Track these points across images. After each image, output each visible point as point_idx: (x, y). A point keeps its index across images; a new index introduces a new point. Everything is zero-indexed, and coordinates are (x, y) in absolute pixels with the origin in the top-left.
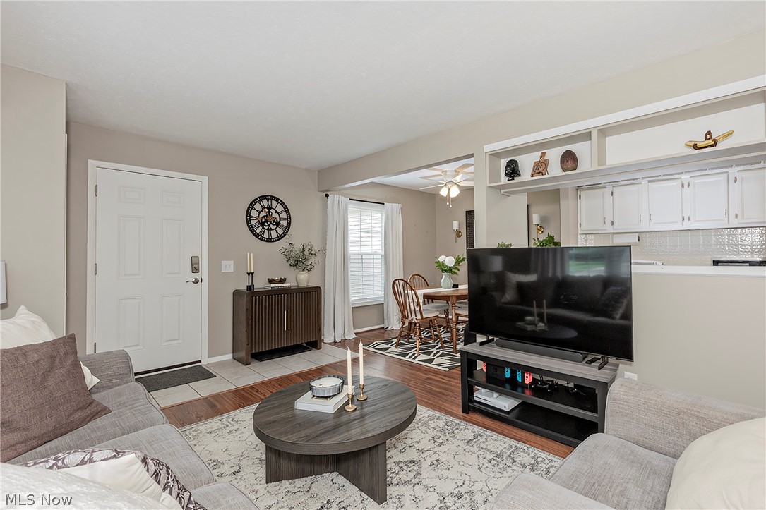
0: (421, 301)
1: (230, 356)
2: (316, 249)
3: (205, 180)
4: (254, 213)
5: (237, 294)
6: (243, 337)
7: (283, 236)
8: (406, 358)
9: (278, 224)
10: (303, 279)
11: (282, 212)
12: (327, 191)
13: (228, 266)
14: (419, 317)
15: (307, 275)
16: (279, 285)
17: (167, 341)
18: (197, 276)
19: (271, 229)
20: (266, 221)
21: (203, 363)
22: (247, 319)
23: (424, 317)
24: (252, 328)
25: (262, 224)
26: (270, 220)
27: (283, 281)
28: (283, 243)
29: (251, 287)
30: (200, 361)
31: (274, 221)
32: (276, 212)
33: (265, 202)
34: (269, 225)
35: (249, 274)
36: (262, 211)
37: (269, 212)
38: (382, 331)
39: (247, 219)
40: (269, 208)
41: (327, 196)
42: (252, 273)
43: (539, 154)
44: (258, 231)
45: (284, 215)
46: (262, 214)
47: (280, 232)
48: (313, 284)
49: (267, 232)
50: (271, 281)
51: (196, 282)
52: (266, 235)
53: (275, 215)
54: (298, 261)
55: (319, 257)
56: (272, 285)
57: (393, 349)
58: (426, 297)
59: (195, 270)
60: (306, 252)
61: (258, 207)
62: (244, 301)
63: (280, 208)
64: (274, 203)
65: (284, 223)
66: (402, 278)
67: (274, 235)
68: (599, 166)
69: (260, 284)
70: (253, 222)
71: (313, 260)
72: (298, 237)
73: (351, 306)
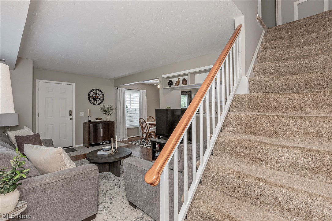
0: (148, 126)
1: (82, 145)
2: (113, 107)
3: (74, 84)
4: (91, 95)
5: (85, 123)
6: (87, 138)
7: (101, 103)
8: (142, 146)
9: (99, 99)
10: (108, 118)
11: (101, 94)
12: (118, 86)
13: (82, 114)
14: (148, 132)
15: (109, 117)
16: (99, 120)
17: (61, 139)
18: (71, 117)
19: (97, 101)
20: (95, 98)
21: (73, 147)
22: (88, 132)
23: (150, 131)
24: (90, 135)
25: (94, 99)
26: (97, 97)
27: (101, 119)
28: (101, 106)
29: (89, 121)
30: (72, 146)
31: (98, 98)
32: (99, 94)
33: (95, 91)
34: (96, 99)
35: (89, 116)
36: (94, 94)
37: (96, 94)
38: (139, 137)
39: (88, 97)
40: (96, 93)
41: (117, 88)
42: (90, 116)
43: (178, 78)
44: (92, 101)
45: (101, 96)
46: (94, 95)
47: (100, 101)
48: (112, 120)
49: (95, 102)
50: (97, 119)
51: (71, 119)
52: (95, 103)
53: (98, 96)
54: (107, 112)
55: (114, 110)
56: (97, 120)
57: (140, 143)
58: (150, 124)
59: (71, 115)
60: (109, 109)
61: (92, 93)
62: (87, 126)
63: (100, 93)
64: (98, 91)
65: (102, 98)
66: (142, 118)
67: (98, 102)
68: (190, 84)
69: (93, 120)
70: (90, 98)
71: (112, 111)
72: (107, 103)
73: (126, 128)
